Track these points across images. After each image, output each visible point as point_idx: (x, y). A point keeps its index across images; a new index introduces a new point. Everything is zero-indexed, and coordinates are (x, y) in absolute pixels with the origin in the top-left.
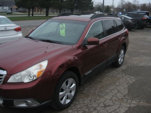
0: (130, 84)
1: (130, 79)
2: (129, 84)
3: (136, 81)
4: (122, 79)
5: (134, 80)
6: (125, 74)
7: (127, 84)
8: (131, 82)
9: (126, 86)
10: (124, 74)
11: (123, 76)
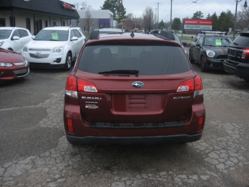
0: (45, 117)
1: (47, 123)
2: (47, 117)
3: (39, 123)
4: (58, 121)
5: (41, 122)
6: (56, 128)
7: (49, 118)
8: (44, 120)
9: (50, 115)
10: (58, 127)
11: (58, 124)
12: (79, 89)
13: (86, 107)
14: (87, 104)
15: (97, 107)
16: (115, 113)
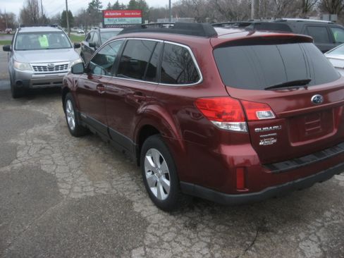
12: (249, 117)
13: (260, 144)
14: (262, 138)
15: (275, 141)
16: (293, 145)
